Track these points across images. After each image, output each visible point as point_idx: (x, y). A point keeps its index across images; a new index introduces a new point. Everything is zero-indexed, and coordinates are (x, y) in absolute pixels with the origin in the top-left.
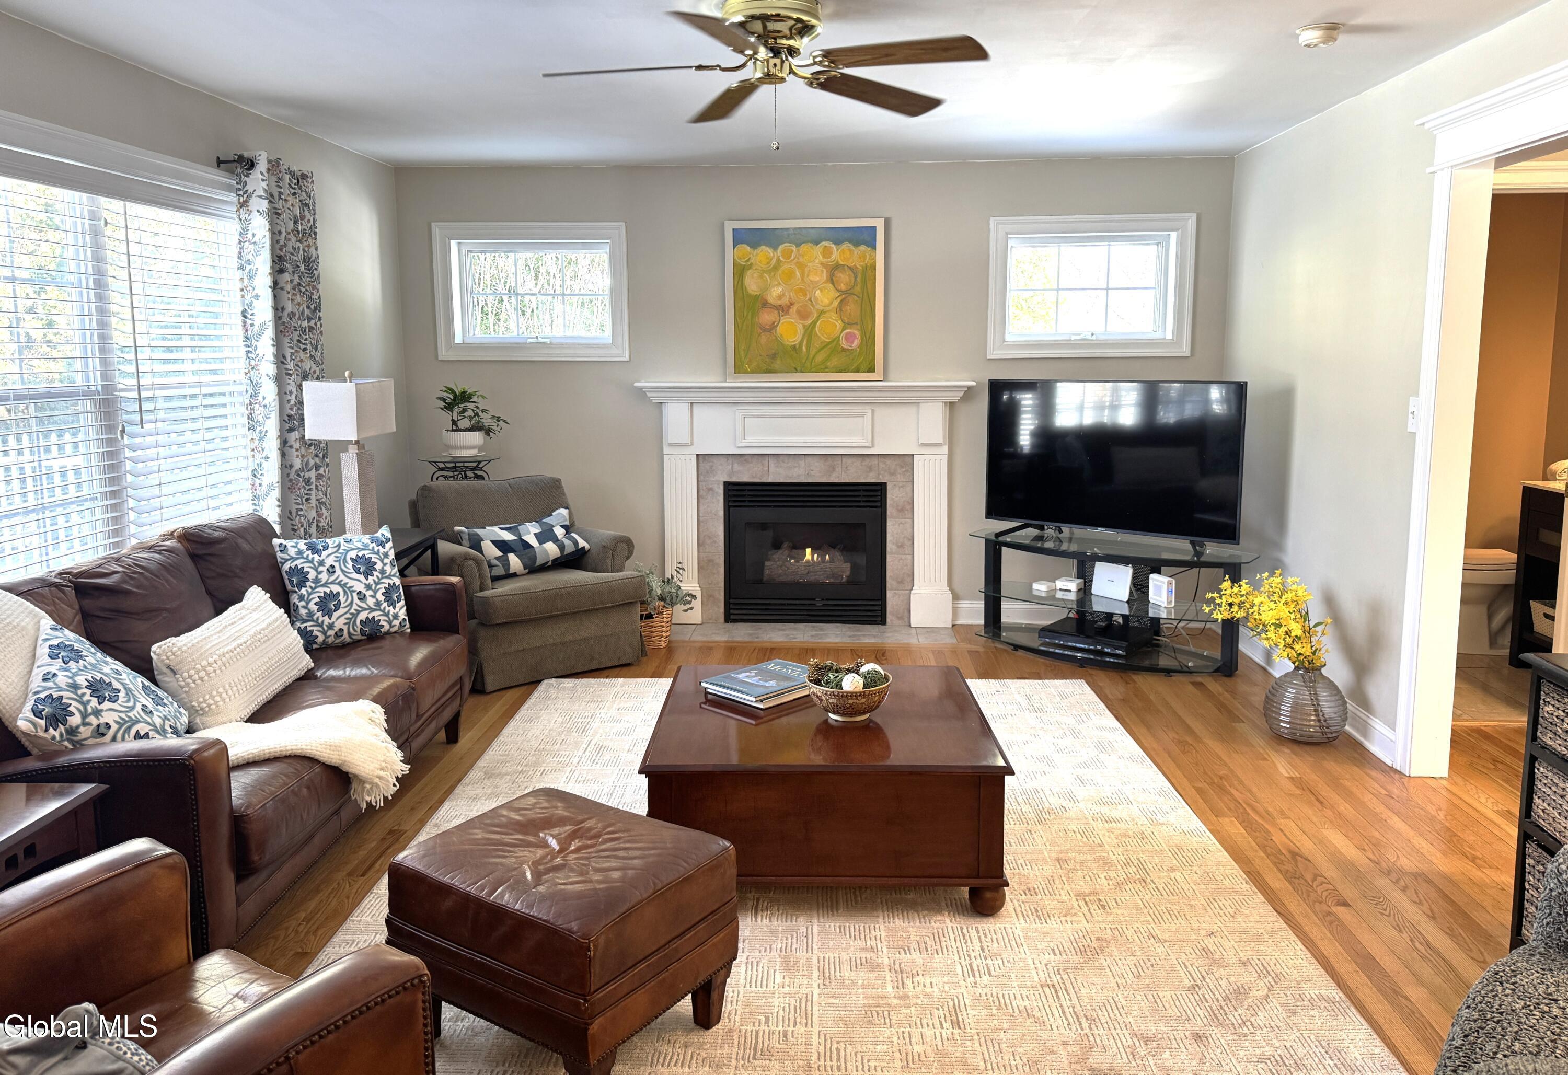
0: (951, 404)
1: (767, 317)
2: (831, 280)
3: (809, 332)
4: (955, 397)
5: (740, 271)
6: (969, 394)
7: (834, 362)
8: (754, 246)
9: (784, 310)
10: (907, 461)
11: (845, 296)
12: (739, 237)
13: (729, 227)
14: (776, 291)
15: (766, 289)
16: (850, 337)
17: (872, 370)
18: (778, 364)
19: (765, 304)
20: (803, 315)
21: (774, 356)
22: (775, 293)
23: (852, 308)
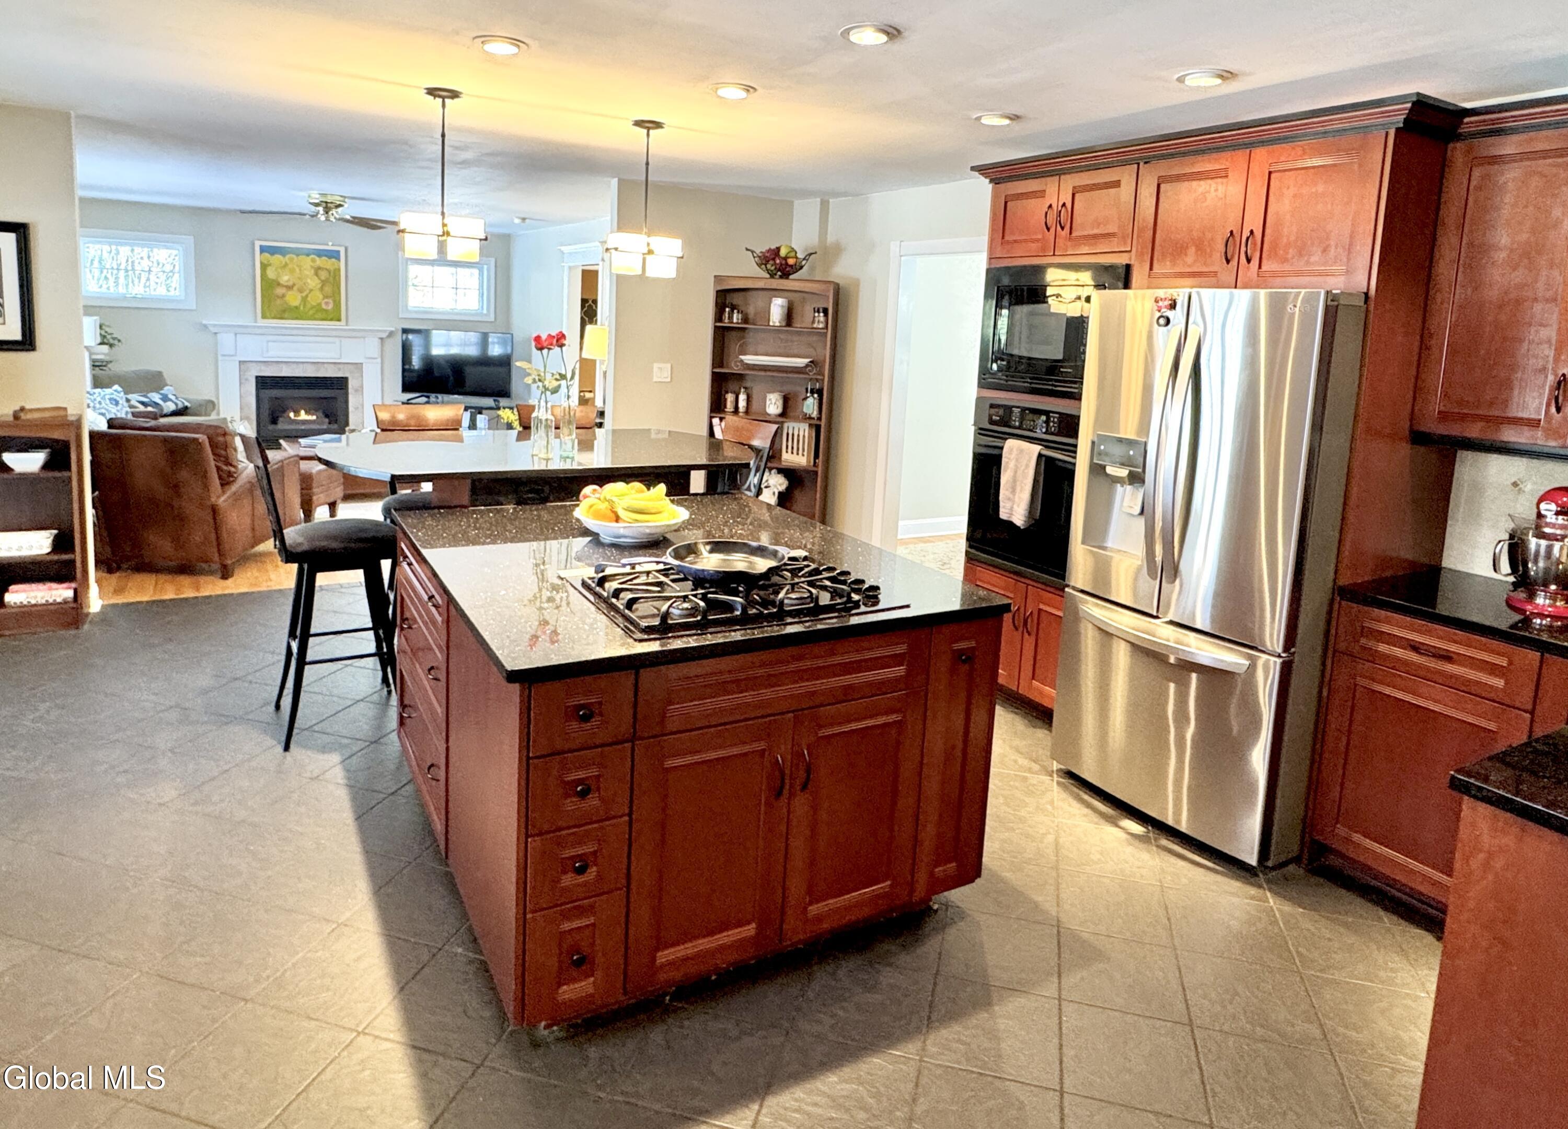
0: (382, 339)
1: (280, 291)
2: (316, 274)
3: (304, 299)
4: (384, 335)
5: (264, 267)
6: (391, 334)
7: (319, 315)
8: (272, 254)
9: (289, 288)
10: (358, 366)
11: (324, 283)
12: (263, 249)
13: (258, 244)
14: (286, 278)
15: (279, 275)
16: (327, 303)
17: (339, 320)
18: (286, 315)
19: (279, 284)
20: (301, 291)
21: (284, 311)
22: (285, 279)
23: (328, 289)
